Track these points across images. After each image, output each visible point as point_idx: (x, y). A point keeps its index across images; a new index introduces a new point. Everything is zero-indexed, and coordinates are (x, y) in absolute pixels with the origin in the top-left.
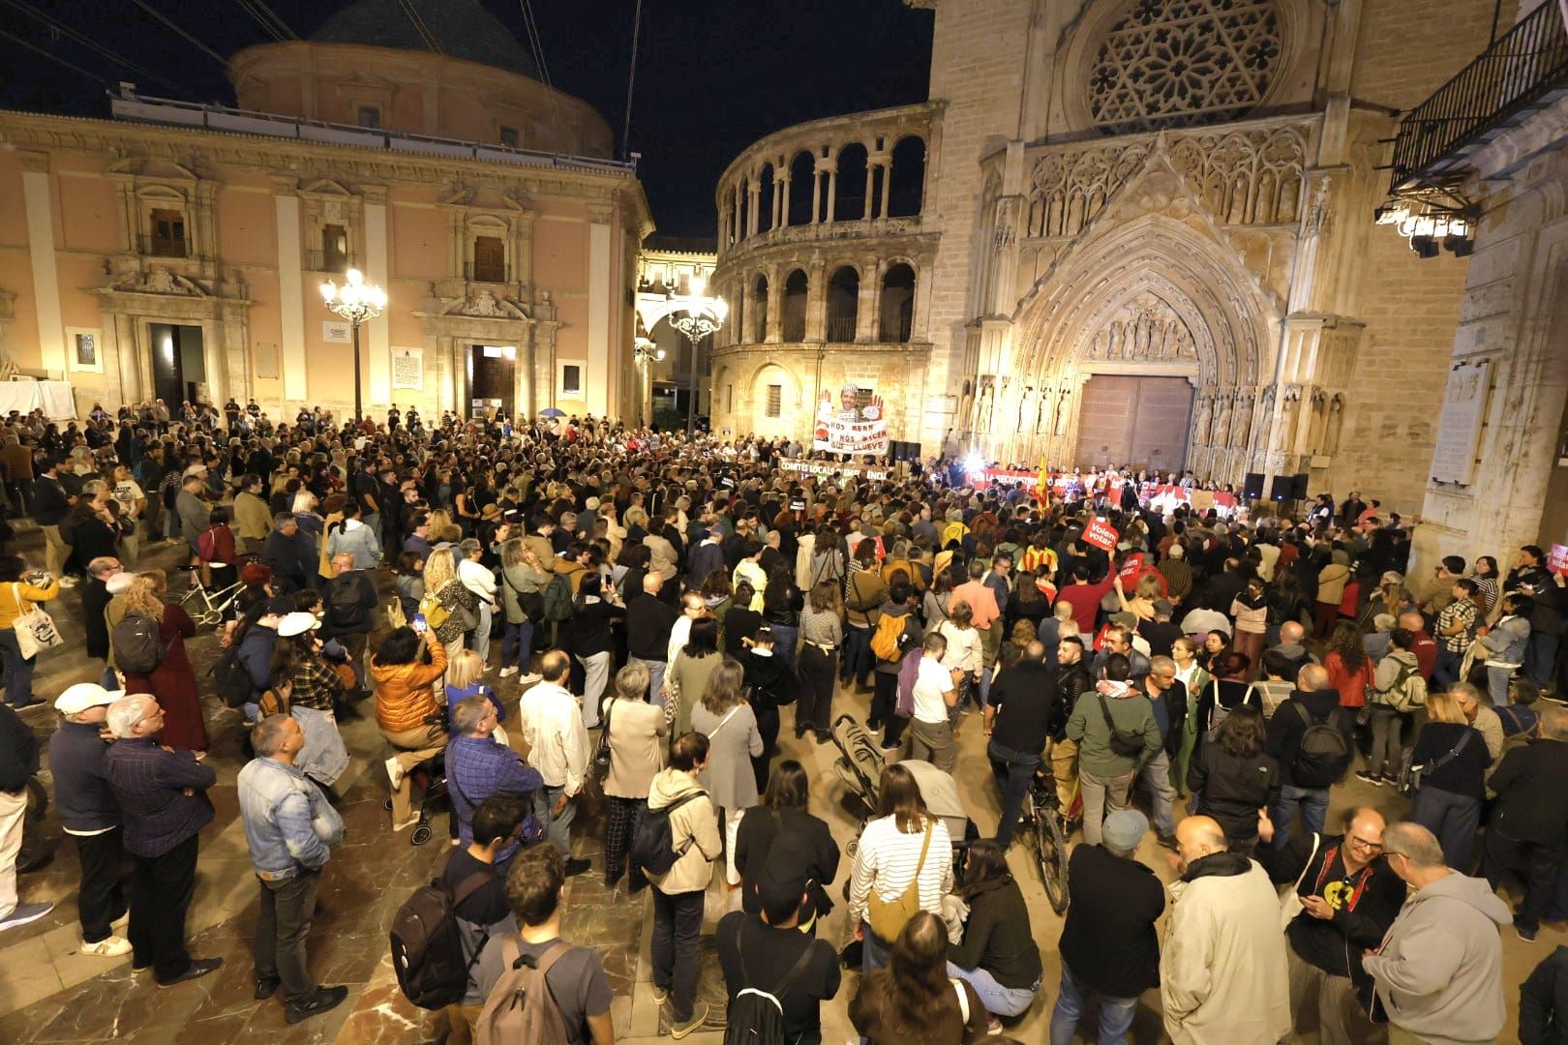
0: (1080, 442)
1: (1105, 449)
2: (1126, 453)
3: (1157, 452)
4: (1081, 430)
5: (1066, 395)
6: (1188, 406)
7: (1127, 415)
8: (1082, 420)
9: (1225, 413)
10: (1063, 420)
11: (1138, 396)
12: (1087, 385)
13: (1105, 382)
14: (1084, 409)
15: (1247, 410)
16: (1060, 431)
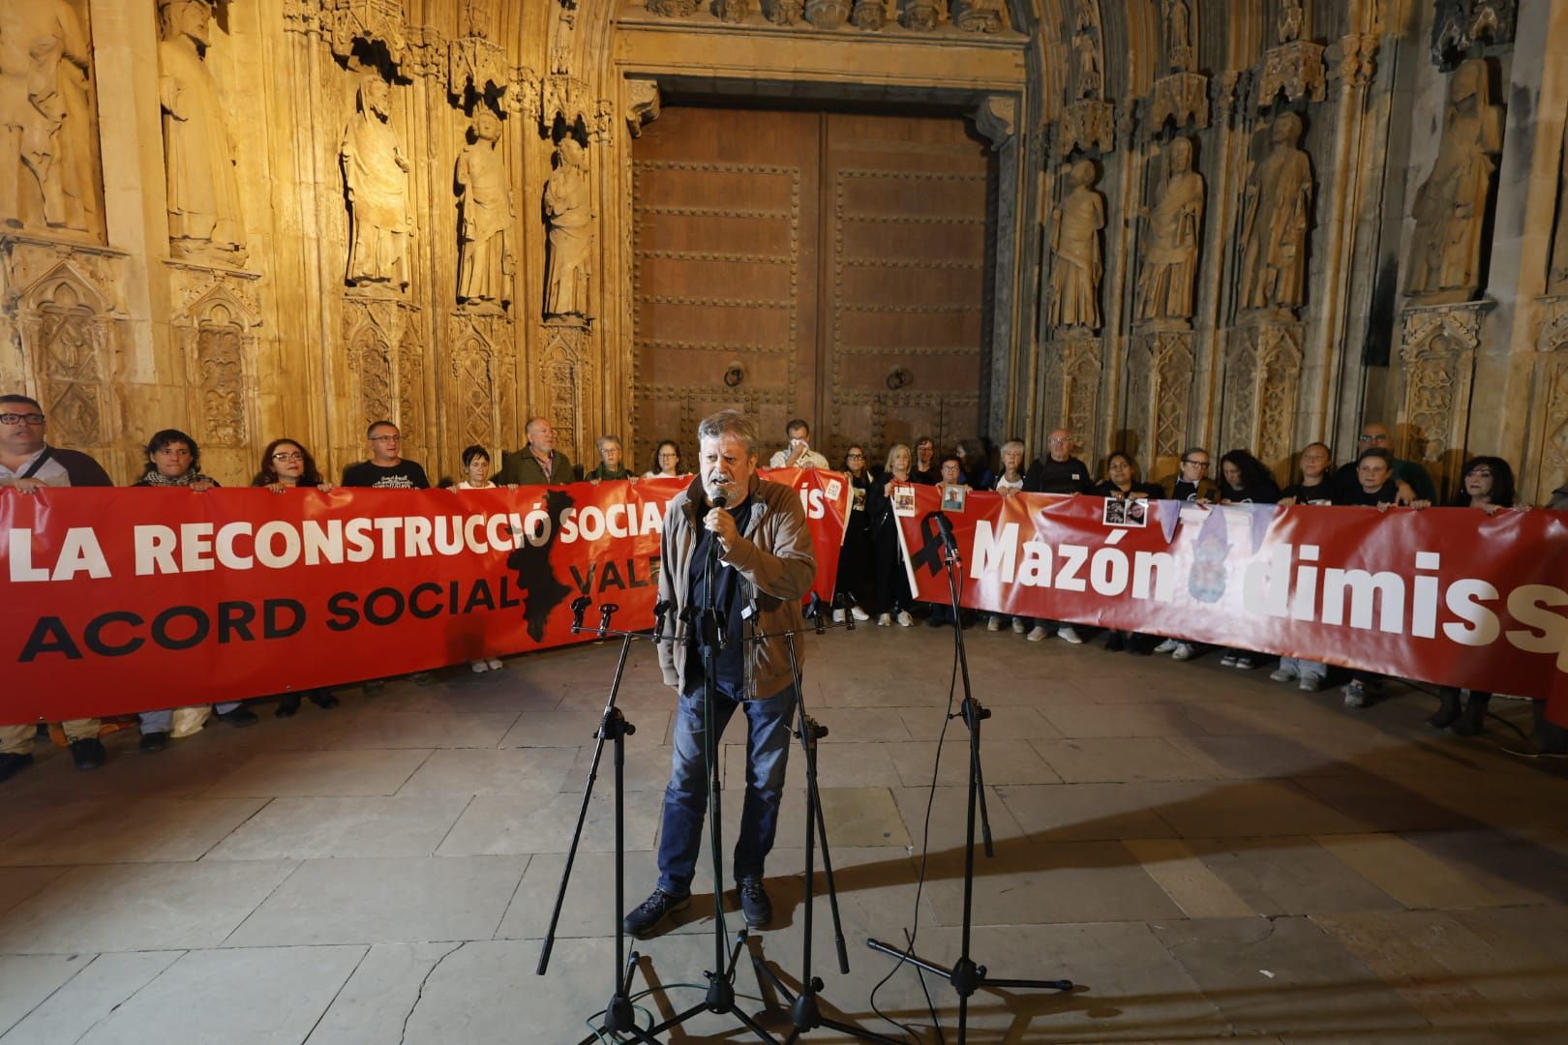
0: (646, 357)
1: (736, 376)
2: (805, 392)
3: (900, 379)
4: (646, 309)
5: (570, 144)
6: (980, 217)
7: (794, 251)
8: (643, 274)
9: (1179, 192)
10: (571, 254)
11: (823, 182)
12: (643, 129)
13: (708, 125)
14: (646, 232)
15: (1285, 161)
16: (563, 302)
